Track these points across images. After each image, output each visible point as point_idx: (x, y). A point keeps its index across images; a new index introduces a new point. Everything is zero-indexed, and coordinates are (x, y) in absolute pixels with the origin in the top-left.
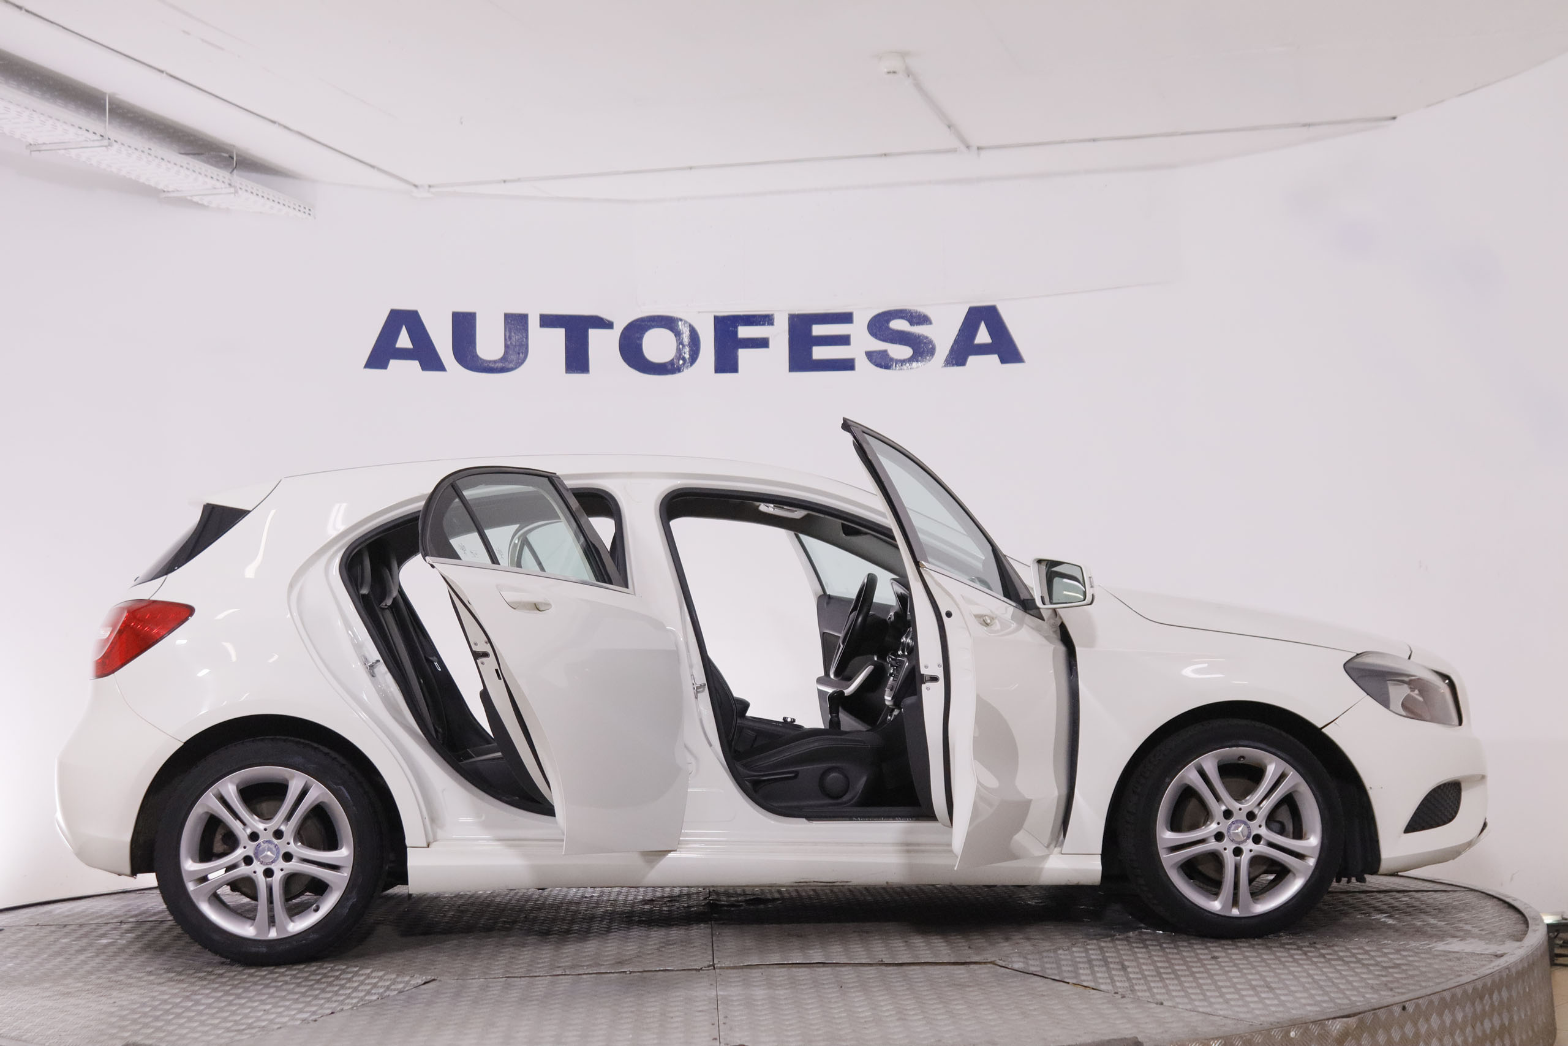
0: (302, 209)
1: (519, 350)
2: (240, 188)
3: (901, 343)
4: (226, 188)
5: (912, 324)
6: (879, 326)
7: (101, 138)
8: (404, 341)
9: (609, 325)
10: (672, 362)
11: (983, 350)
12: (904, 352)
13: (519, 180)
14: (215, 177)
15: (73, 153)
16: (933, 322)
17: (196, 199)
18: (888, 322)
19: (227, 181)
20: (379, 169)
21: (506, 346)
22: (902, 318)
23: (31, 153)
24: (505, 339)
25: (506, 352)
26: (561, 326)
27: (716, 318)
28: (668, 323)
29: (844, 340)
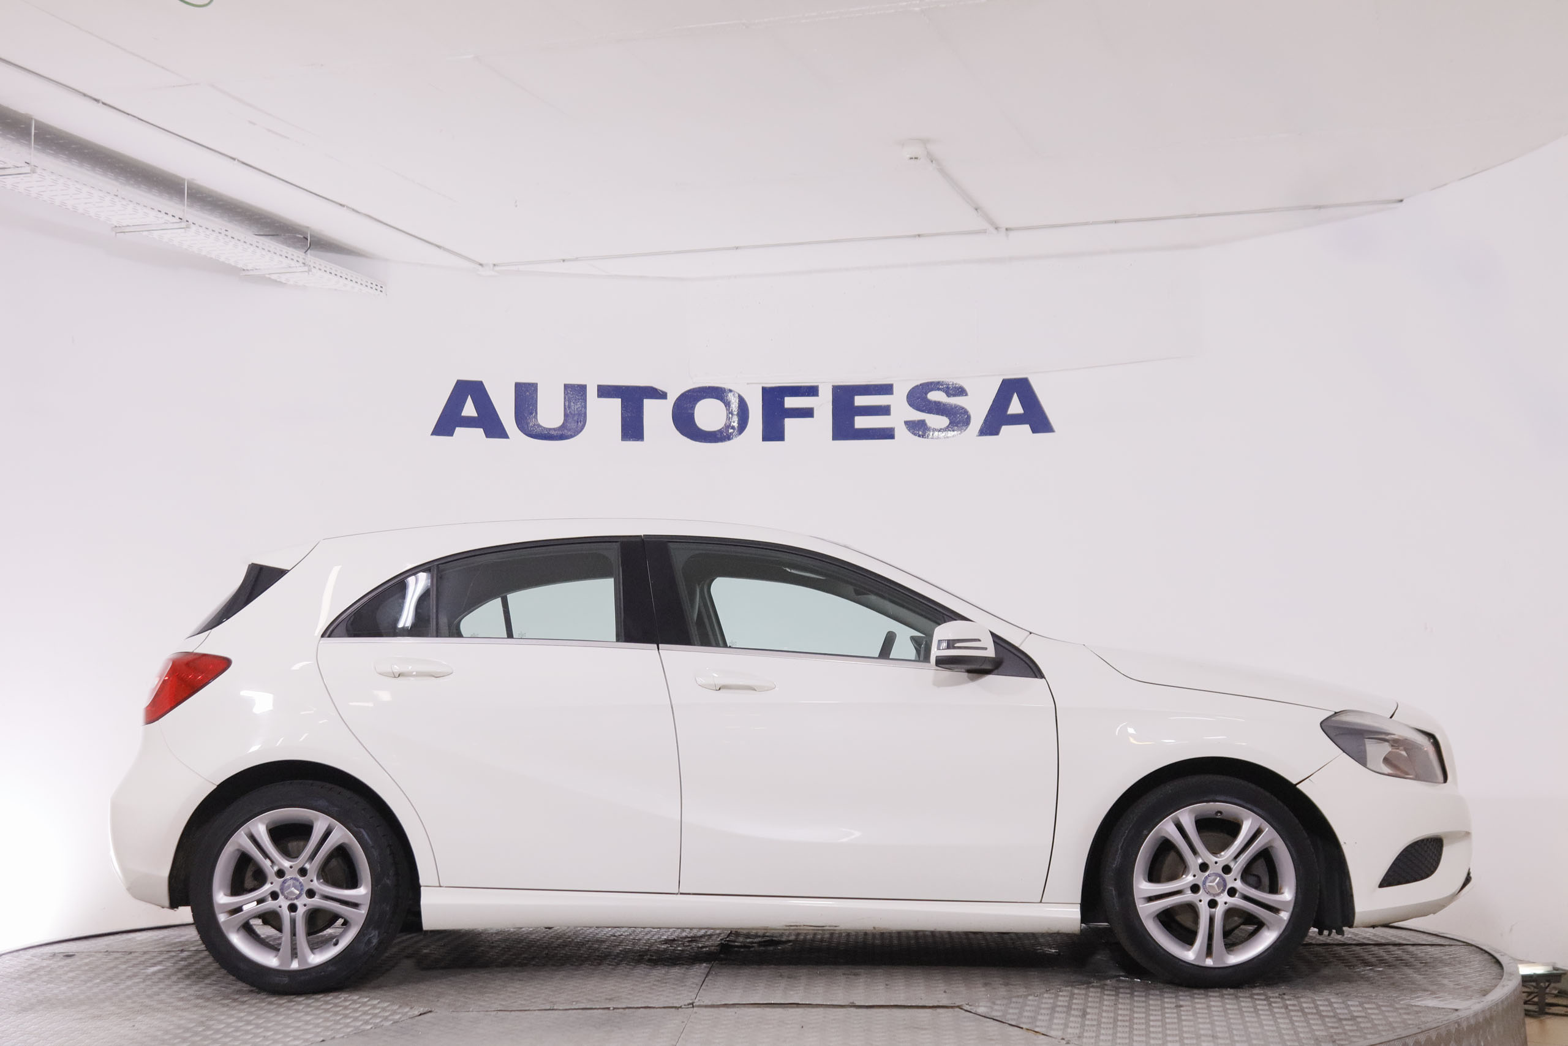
0: (374, 286)
1: (578, 419)
2: (314, 267)
3: (938, 413)
4: (300, 266)
5: (949, 395)
6: (918, 397)
7: (180, 220)
8: (469, 409)
9: (662, 395)
10: (720, 431)
11: (1016, 420)
12: (944, 421)
13: (577, 259)
14: (290, 257)
15: (156, 234)
16: (969, 394)
17: (274, 277)
18: (926, 394)
19: (301, 260)
20: (445, 249)
21: (566, 415)
22: (939, 389)
23: (116, 235)
24: (565, 408)
25: (565, 420)
26: (617, 397)
27: (764, 389)
28: (717, 393)
29: (885, 410)
